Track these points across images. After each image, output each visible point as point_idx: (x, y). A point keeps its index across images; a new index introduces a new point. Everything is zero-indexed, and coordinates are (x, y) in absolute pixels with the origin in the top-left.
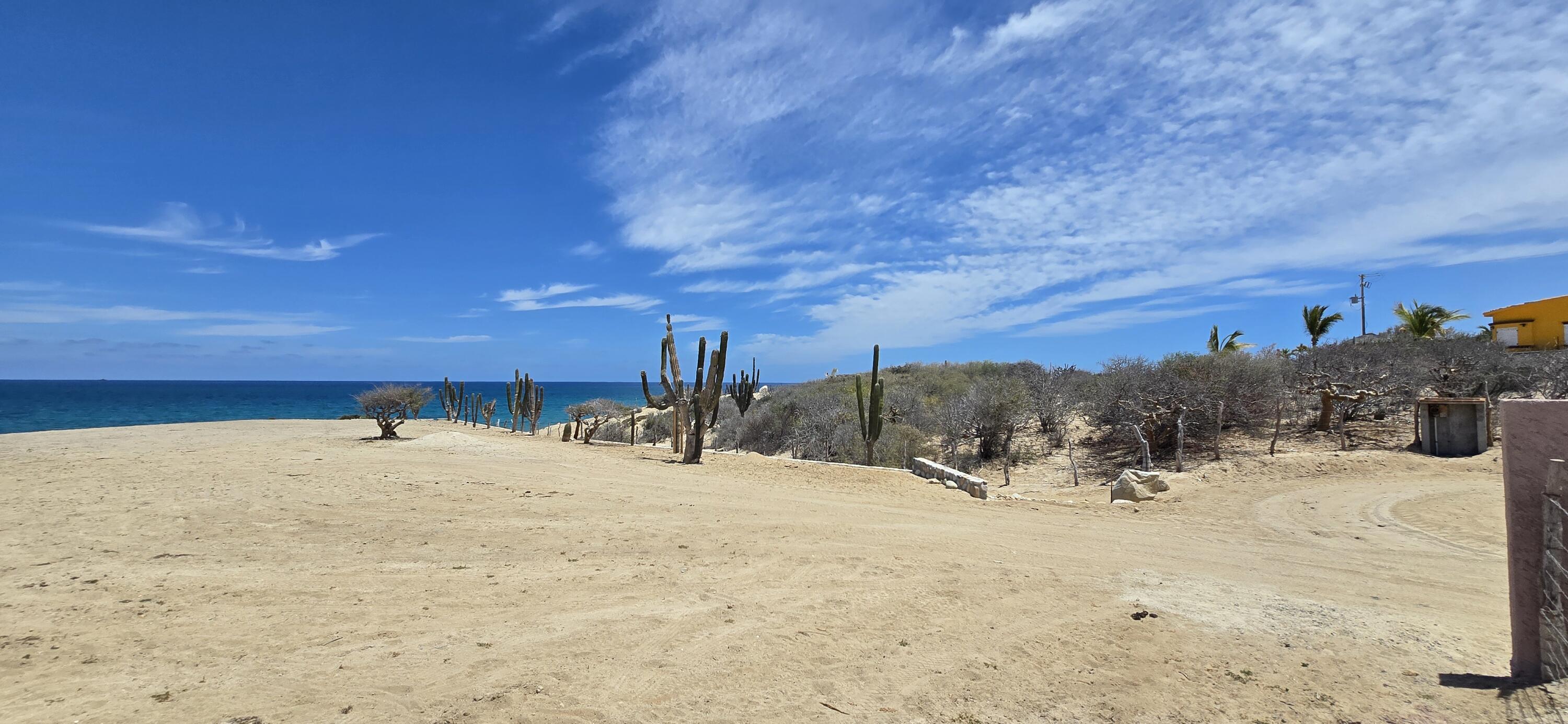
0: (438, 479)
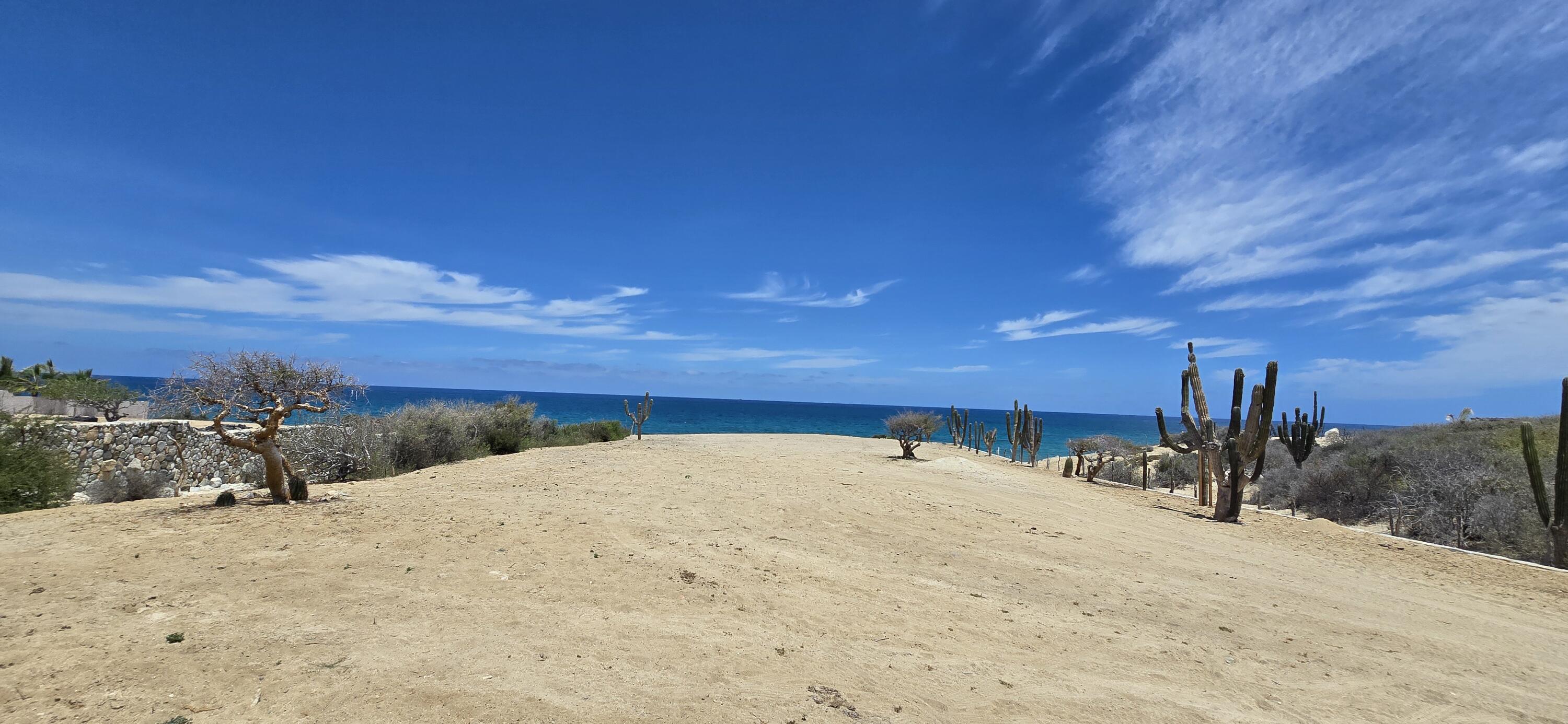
0: (951, 503)
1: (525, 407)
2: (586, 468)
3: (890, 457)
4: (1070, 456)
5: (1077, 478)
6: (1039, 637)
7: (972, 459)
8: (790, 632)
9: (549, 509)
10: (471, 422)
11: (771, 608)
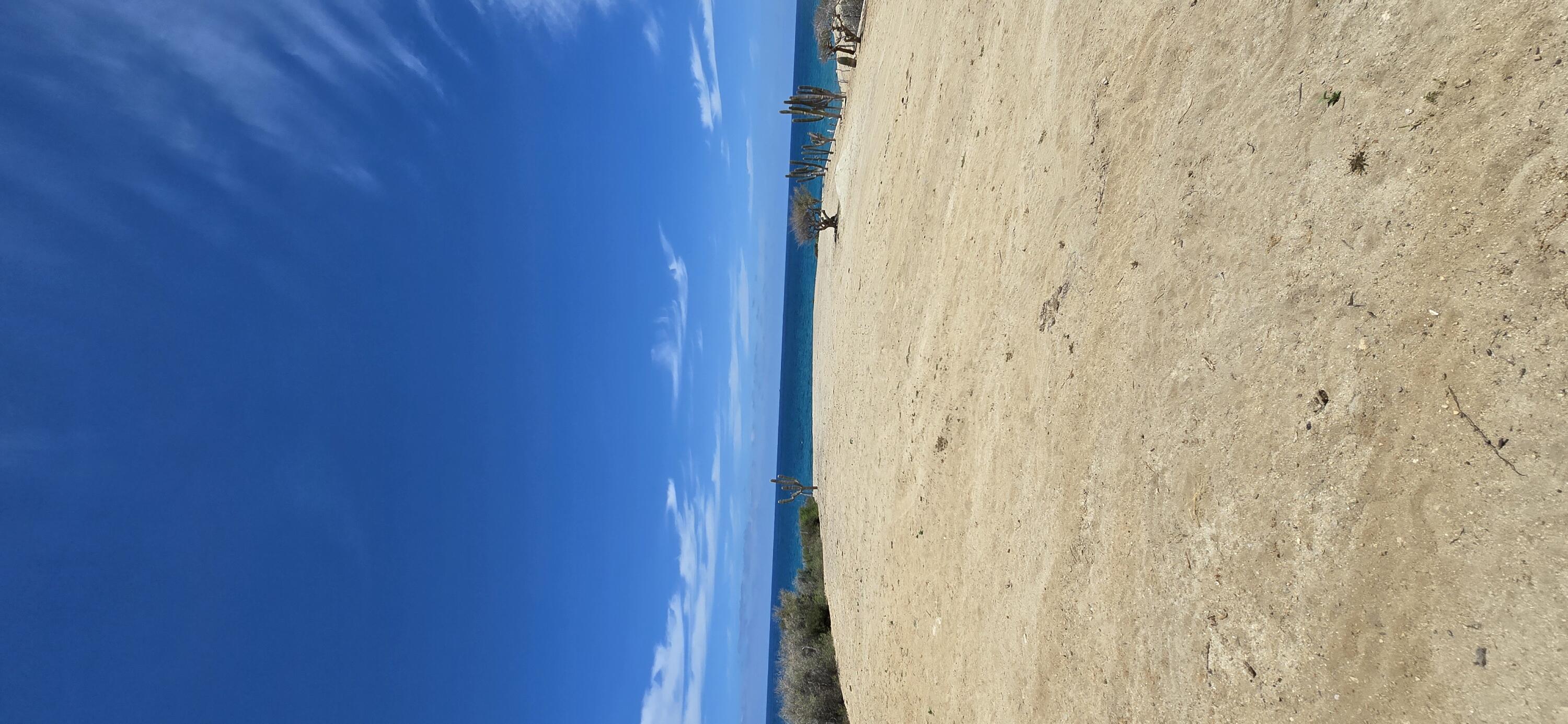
1: (784, 601)
2: (843, 541)
3: (836, 241)
4: (835, 59)
5: (857, 53)
6: (1001, 102)
7: (839, 158)
8: (992, 346)
9: (879, 578)
10: (799, 653)
11: (971, 363)
